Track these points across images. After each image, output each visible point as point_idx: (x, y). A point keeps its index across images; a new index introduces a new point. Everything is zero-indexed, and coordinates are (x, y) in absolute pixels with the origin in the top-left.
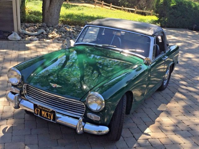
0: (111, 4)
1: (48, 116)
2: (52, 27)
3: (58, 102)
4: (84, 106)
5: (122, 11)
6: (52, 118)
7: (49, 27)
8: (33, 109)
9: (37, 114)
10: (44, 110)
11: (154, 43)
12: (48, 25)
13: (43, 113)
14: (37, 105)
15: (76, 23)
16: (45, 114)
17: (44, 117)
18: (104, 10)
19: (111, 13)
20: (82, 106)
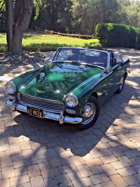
0: (59, 32)
1: (38, 114)
2: (17, 54)
3: (44, 103)
4: (63, 104)
5: (68, 37)
6: (41, 115)
7: (14, 55)
8: (27, 110)
9: (30, 113)
10: (34, 110)
11: (111, 57)
12: (13, 53)
13: (34, 112)
14: (29, 107)
15: (36, 50)
16: (36, 113)
17: (35, 115)
18: (54, 37)
19: (60, 39)
20: (62, 105)
